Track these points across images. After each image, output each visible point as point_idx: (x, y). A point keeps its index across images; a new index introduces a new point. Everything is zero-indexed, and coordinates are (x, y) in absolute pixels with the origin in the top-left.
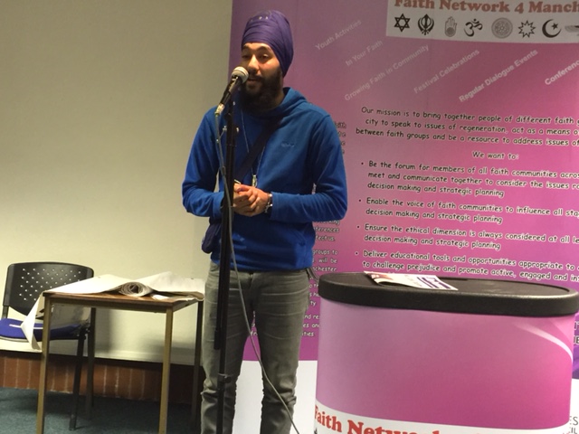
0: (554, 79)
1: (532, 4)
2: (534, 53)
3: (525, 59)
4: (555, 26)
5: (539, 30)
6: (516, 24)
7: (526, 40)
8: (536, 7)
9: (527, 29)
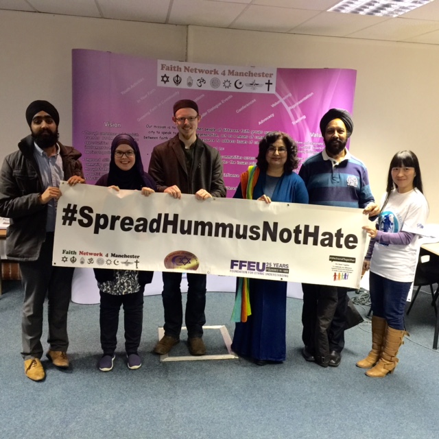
0: (240, 110)
1: (229, 71)
2: (231, 97)
3: (227, 99)
4: (240, 83)
5: (233, 85)
6: (222, 81)
7: (227, 90)
8: (231, 73)
9: (227, 84)
